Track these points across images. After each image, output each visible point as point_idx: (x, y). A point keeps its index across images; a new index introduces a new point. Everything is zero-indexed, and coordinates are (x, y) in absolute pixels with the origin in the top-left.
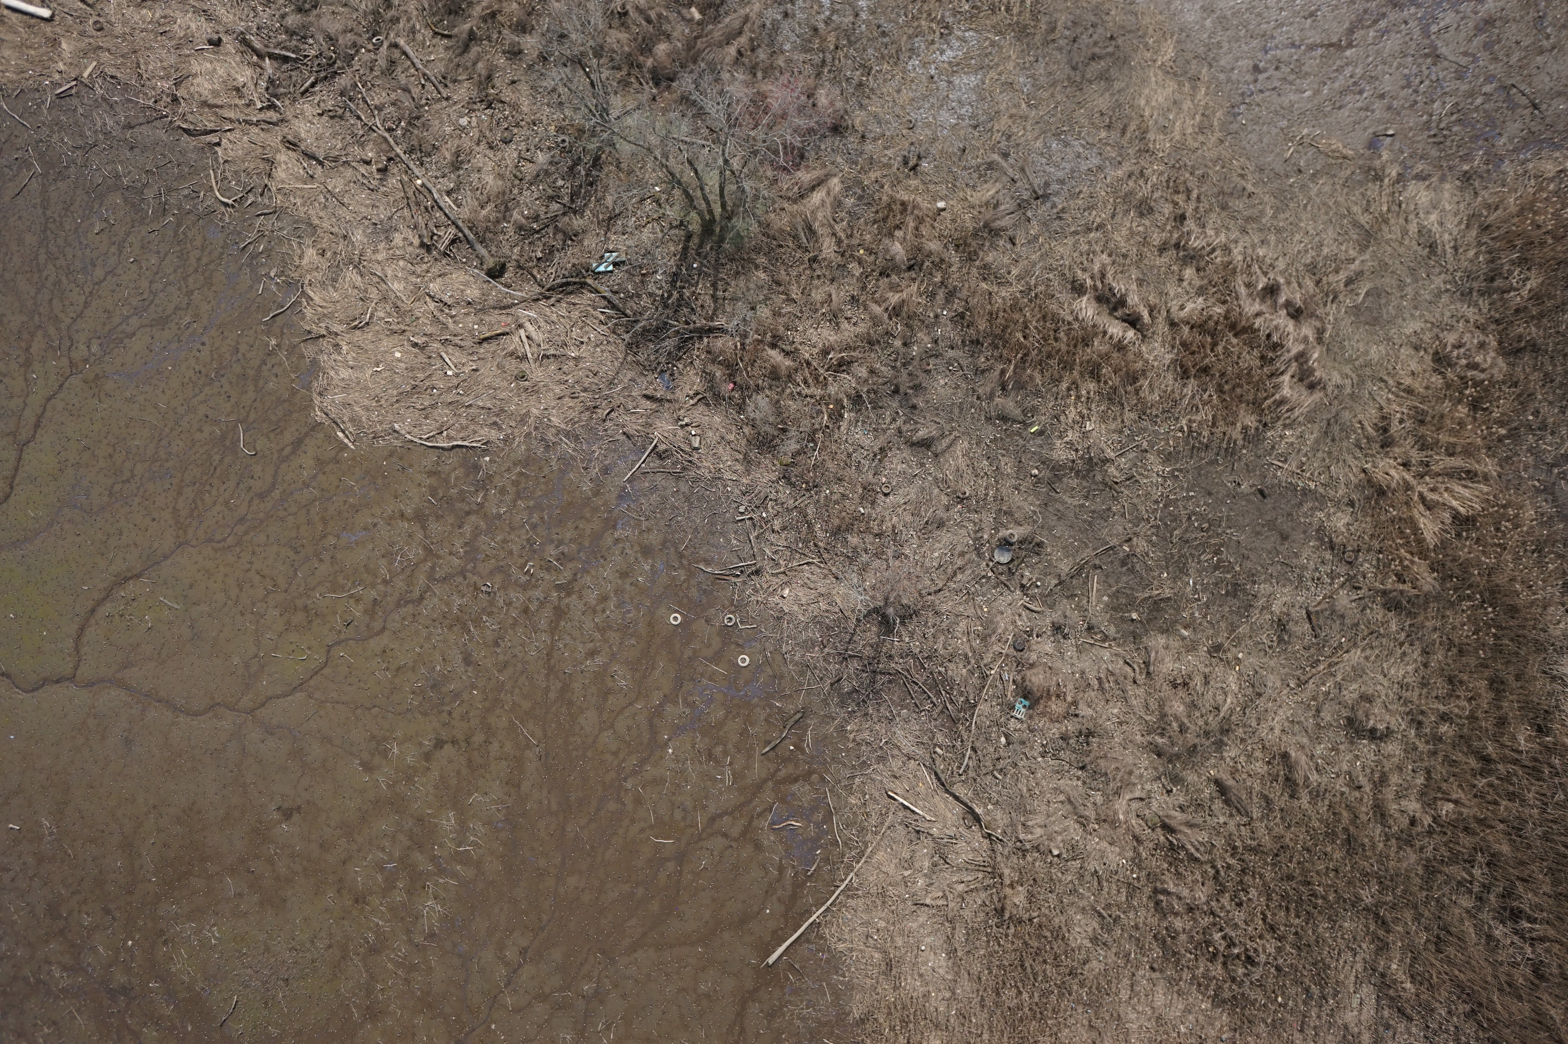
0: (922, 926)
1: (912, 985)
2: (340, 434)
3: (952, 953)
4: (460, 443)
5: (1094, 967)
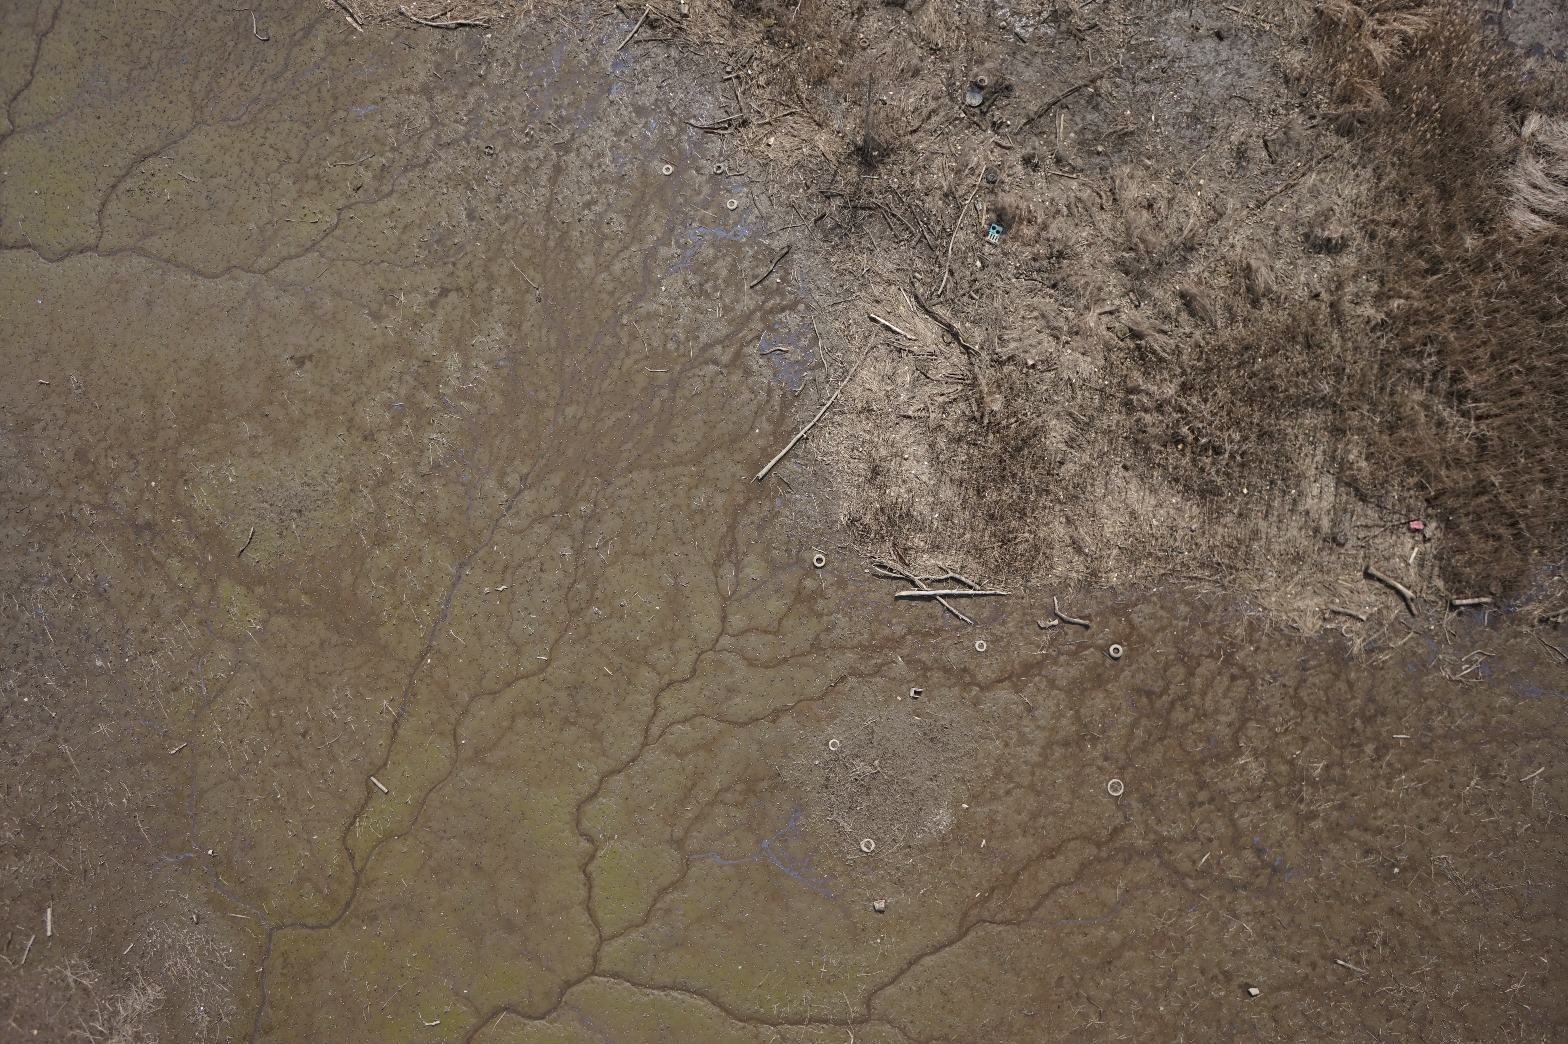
0: (905, 437)
1: (896, 492)
2: (349, 19)
3: (935, 459)
4: (463, 21)
5: (1070, 468)
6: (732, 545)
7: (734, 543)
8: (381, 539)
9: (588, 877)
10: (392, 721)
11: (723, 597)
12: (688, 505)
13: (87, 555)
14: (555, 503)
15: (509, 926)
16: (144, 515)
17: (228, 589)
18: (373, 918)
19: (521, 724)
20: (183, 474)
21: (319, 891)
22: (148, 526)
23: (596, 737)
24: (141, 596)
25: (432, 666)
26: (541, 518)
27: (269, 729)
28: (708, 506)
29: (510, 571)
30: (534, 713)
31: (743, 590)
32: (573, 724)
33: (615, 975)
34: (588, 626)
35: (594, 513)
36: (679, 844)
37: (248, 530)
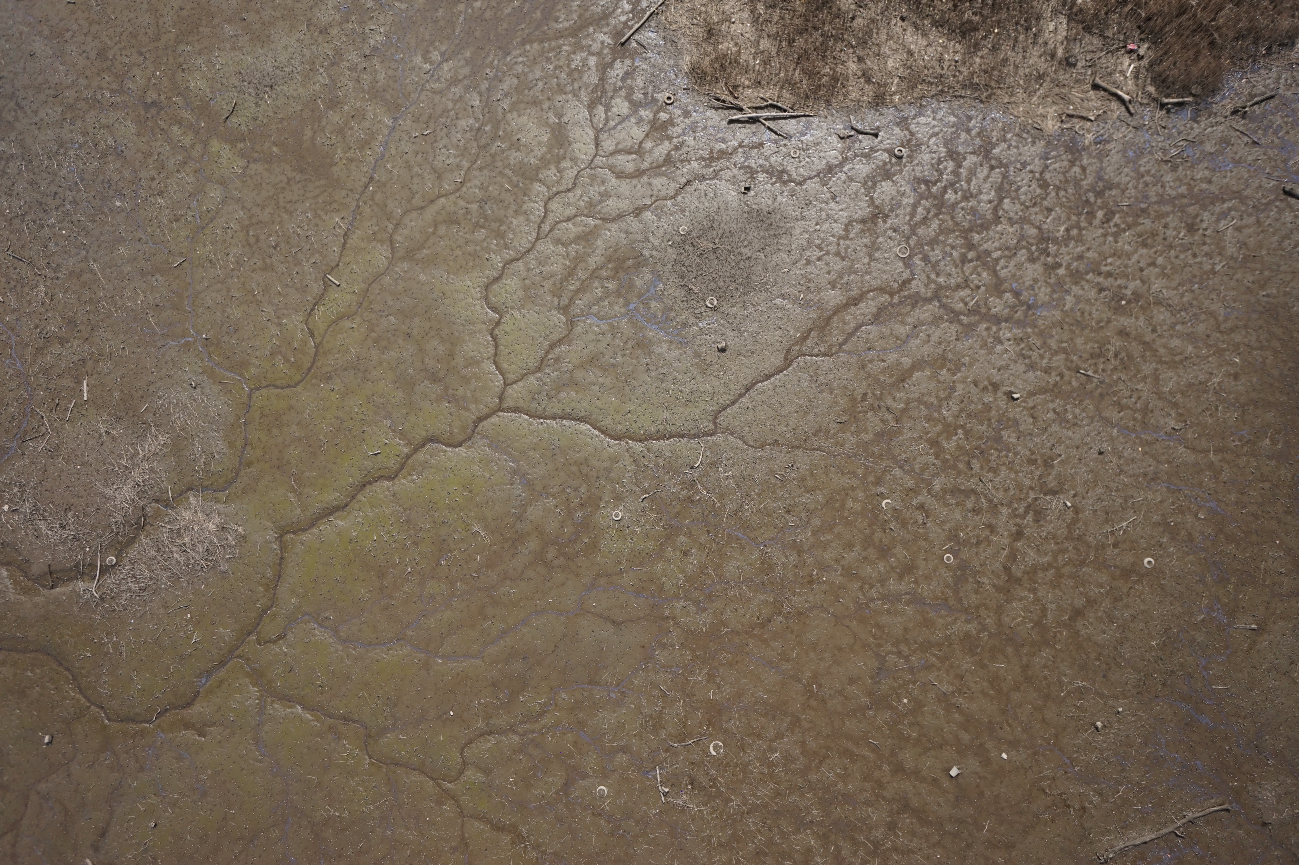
0: (733, 7)
1: (727, 46)
3: (755, 21)
5: (858, 22)
6: (602, 92)
7: (604, 91)
8: (334, 104)
9: (495, 338)
10: (343, 233)
11: (596, 129)
12: (568, 66)
13: (108, 127)
14: (467, 70)
15: (434, 378)
16: (152, 96)
17: (215, 145)
18: (328, 378)
19: (442, 230)
20: (181, 65)
21: (287, 360)
22: (154, 103)
23: (500, 235)
24: (151, 154)
25: (374, 192)
26: (454, 81)
27: (249, 244)
28: (583, 65)
29: (433, 121)
30: (452, 220)
31: (612, 124)
32: (482, 227)
33: (517, 410)
34: (493, 156)
35: (496, 76)
36: (565, 310)
37: (231, 103)
